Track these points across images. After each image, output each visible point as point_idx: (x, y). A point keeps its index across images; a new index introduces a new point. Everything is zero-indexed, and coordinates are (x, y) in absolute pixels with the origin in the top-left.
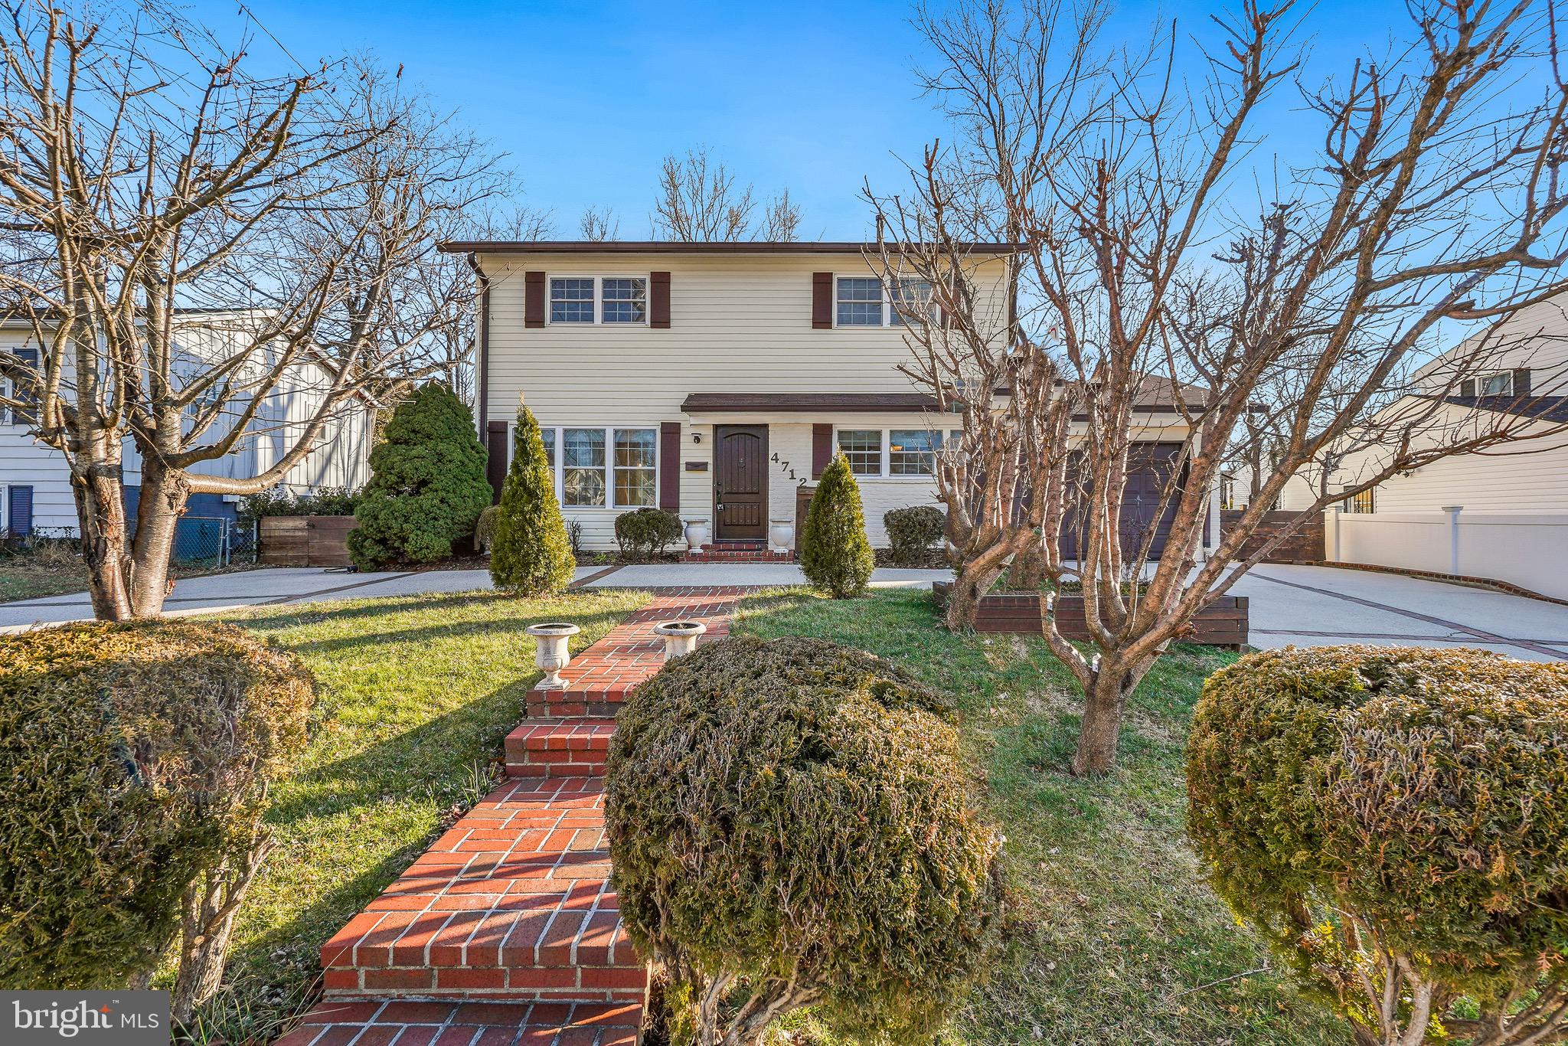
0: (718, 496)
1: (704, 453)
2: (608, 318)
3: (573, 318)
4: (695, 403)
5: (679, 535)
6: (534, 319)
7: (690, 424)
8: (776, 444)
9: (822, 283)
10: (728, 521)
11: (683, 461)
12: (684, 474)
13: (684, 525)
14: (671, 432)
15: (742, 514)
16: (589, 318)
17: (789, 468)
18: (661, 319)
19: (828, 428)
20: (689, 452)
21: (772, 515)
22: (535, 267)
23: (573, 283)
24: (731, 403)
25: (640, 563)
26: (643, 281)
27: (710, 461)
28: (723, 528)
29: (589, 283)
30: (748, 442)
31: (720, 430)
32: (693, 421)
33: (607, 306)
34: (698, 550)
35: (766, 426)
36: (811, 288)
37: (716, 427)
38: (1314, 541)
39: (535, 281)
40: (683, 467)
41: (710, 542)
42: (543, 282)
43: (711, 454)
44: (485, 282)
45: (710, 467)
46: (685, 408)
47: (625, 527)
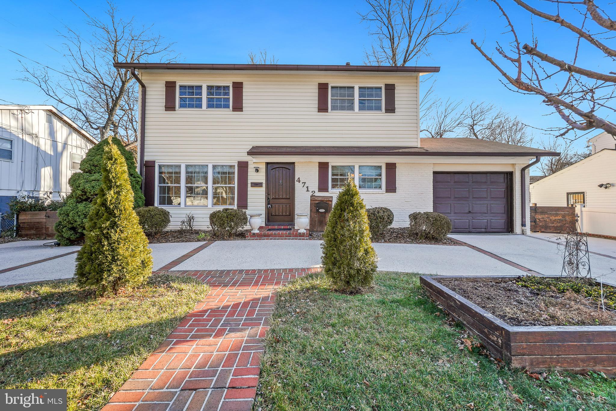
0: (268, 201)
1: (261, 177)
2: (210, 106)
3: (191, 106)
4: (255, 151)
5: (245, 223)
6: (170, 106)
7: (253, 162)
8: (299, 173)
9: (323, 88)
10: (273, 214)
11: (249, 182)
12: (250, 188)
13: (249, 217)
14: (243, 166)
15: (281, 210)
16: (200, 106)
17: (306, 185)
18: (238, 107)
19: (327, 164)
20: (253, 177)
21: (297, 211)
22: (171, 79)
23: (191, 87)
24: (274, 150)
25: (224, 239)
26: (228, 87)
27: (264, 181)
28: (270, 218)
29: (200, 87)
30: (284, 172)
31: (269, 166)
32: (255, 160)
33: (209, 100)
34: (256, 231)
35: (294, 163)
36: (317, 91)
37: (267, 164)
38: (570, 222)
39: (170, 86)
40: (249, 185)
41: (264, 225)
42: (175, 87)
43: (264, 178)
44: (143, 86)
45: (264, 185)
46: (250, 153)
47: (214, 220)
